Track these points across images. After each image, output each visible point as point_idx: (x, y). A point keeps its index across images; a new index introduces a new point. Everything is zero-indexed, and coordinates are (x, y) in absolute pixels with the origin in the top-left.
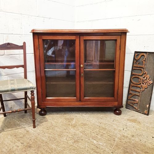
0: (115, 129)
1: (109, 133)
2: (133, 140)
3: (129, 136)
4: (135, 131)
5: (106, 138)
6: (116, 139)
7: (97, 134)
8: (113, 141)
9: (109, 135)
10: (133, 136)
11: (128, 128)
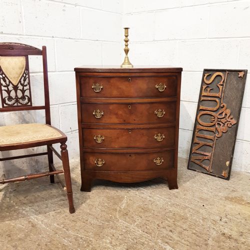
0: (204, 219)
1: (194, 229)
2: (243, 243)
3: (234, 234)
4: (243, 221)
5: (190, 240)
6: (210, 242)
7: (171, 231)
8: (204, 246)
9: (194, 231)
10: (241, 234)
11: (228, 216)
